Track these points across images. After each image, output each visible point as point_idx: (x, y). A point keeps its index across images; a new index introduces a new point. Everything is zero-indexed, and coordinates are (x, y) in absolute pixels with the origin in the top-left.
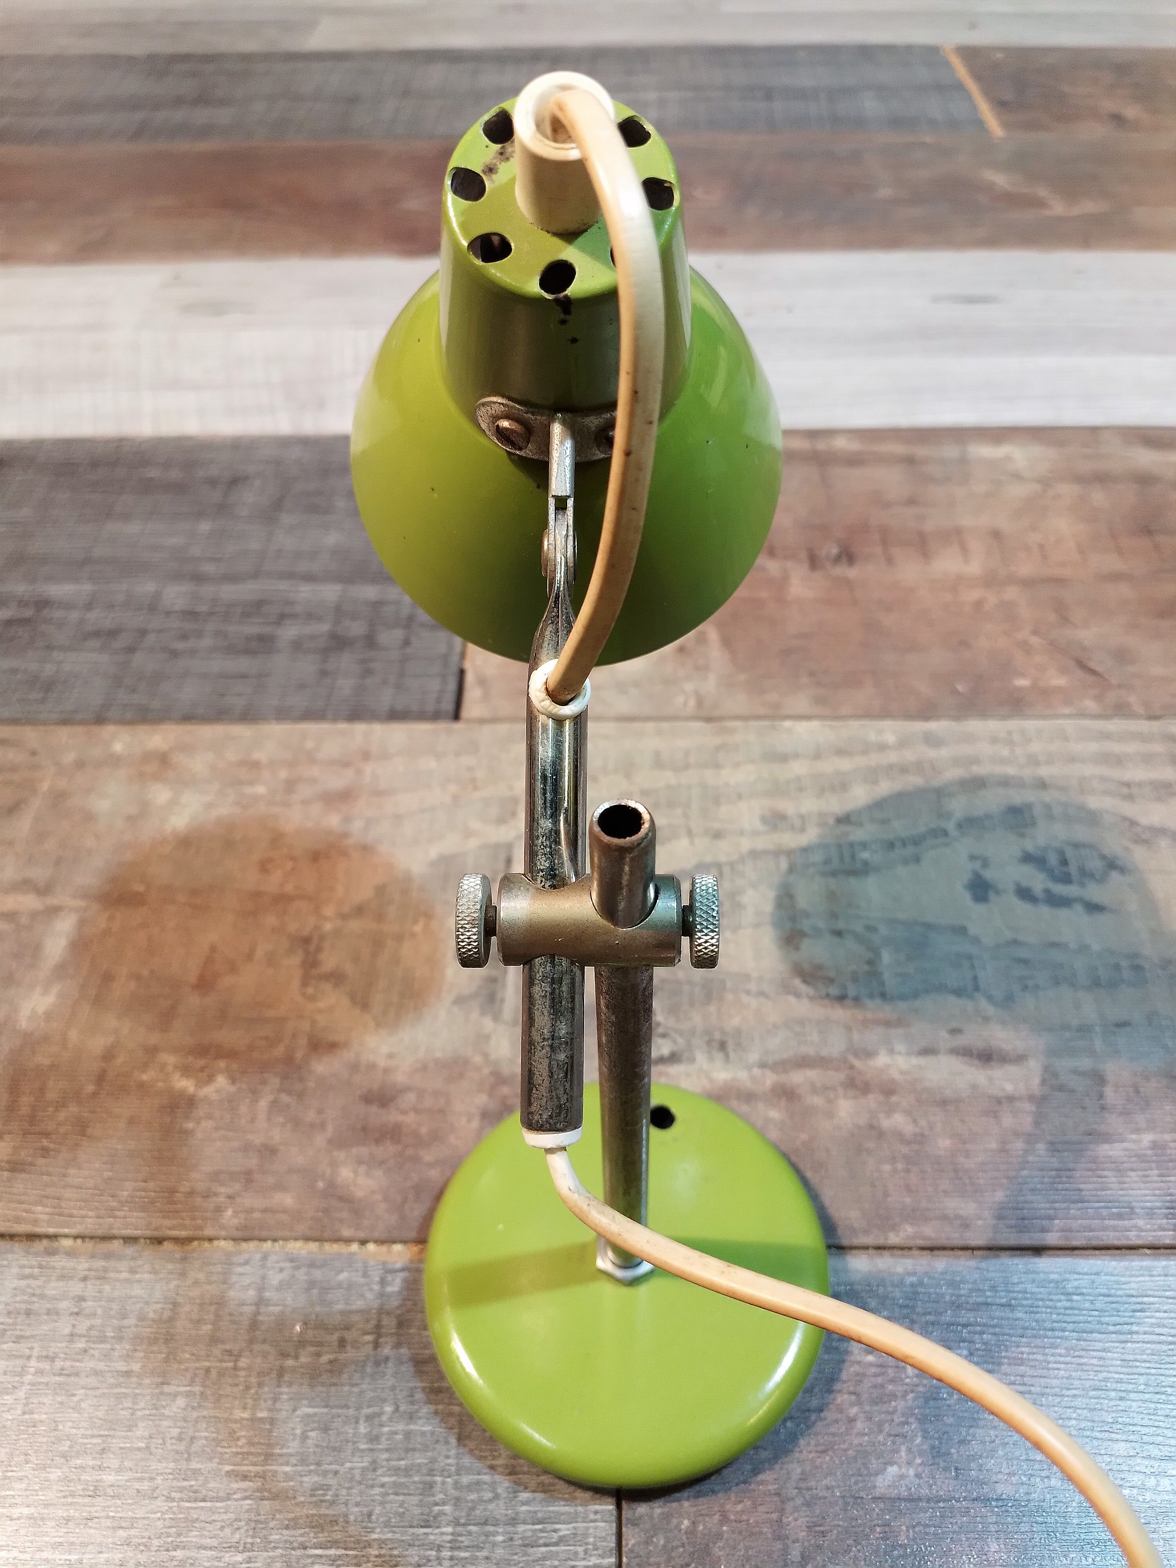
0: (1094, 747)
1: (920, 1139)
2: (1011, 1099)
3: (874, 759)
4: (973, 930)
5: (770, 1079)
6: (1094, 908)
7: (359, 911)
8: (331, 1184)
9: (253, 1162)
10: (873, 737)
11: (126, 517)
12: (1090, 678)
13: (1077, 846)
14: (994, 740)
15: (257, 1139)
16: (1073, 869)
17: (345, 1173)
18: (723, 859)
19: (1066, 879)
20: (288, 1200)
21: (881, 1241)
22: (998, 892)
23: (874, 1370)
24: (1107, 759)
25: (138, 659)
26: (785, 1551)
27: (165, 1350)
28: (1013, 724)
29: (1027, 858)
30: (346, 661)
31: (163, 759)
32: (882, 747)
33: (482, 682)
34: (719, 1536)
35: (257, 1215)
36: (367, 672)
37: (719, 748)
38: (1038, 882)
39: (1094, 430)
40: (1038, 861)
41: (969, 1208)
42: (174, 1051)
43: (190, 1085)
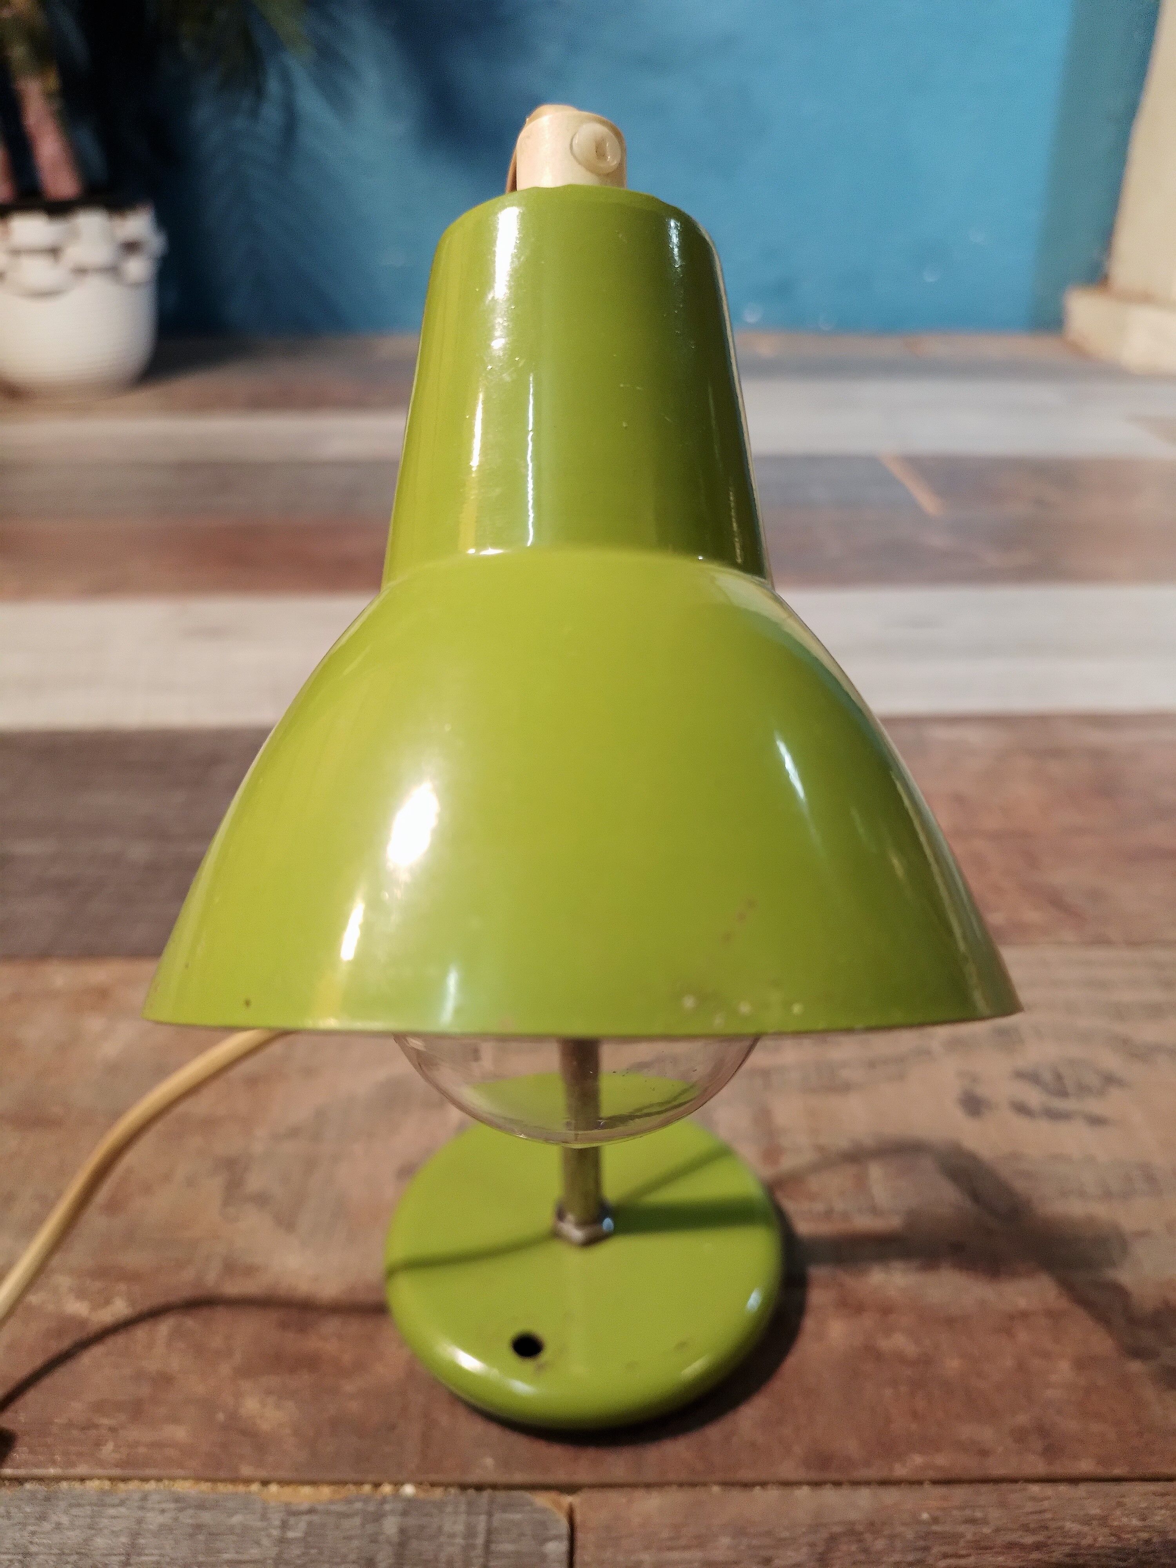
0: (1077, 973)
1: (925, 1360)
2: (1024, 1315)
4: (966, 1143)
6: (1096, 1121)
7: (294, 1132)
8: (233, 1416)
9: (145, 1390)
11: (105, 789)
12: (1064, 914)
13: (1071, 1063)
15: (152, 1365)
16: (1069, 1084)
17: (251, 1405)
19: (1063, 1093)
20: (180, 1433)
21: (884, 1474)
22: (992, 1108)
24: (1092, 983)
25: (93, 904)
29: (1020, 1075)
35: (142, 1450)
38: (1034, 1097)
39: (1043, 717)
40: (1031, 1077)
41: (986, 1434)
42: (72, 1272)
43: (84, 1309)
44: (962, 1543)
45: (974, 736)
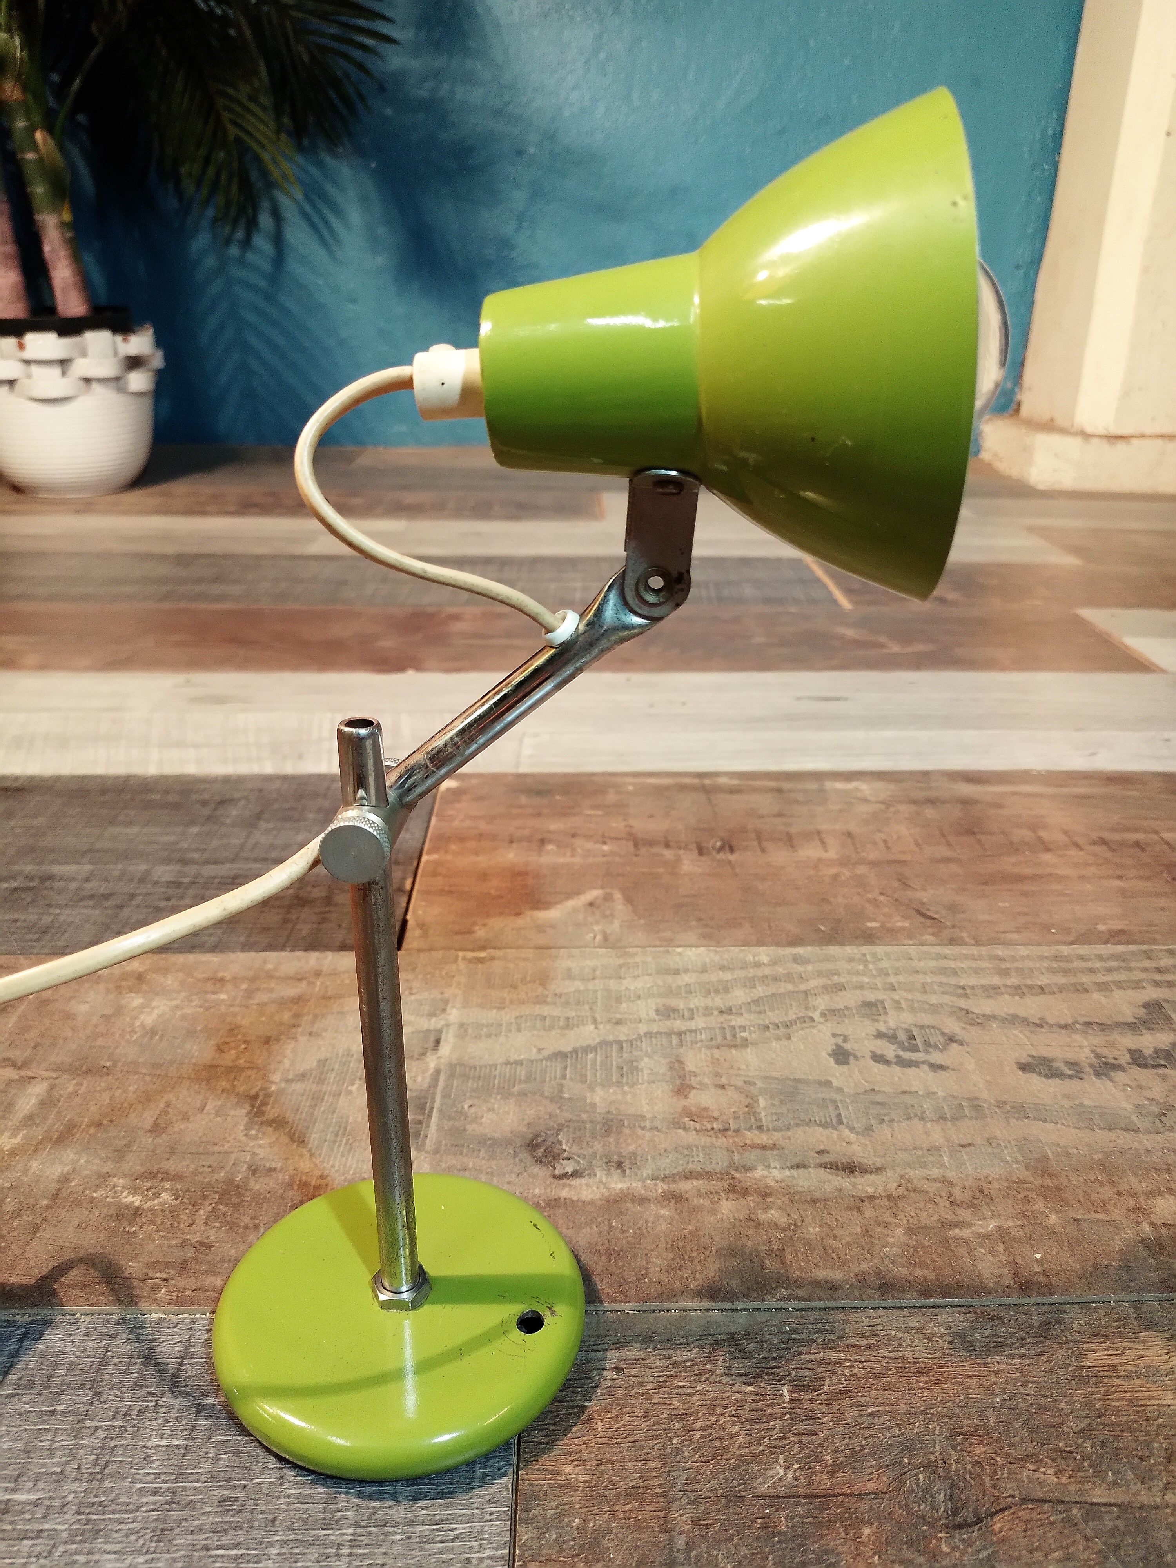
0: (932, 964)
1: (793, 1227)
2: (871, 1198)
3: (751, 972)
4: (835, 1083)
5: (661, 1187)
6: (937, 1067)
7: (303, 1077)
9: (188, 1255)
10: (750, 958)
11: (129, 824)
12: (928, 922)
13: (922, 1027)
14: (851, 960)
15: (195, 1238)
16: (919, 1041)
18: (622, 1038)
19: (915, 1049)
22: (856, 1058)
23: (753, 1397)
24: (943, 971)
25: (126, 912)
26: (671, 1540)
27: (90, 1393)
28: (866, 949)
29: (880, 1035)
30: (307, 913)
31: (140, 977)
32: (758, 965)
33: (421, 925)
34: (609, 1531)
35: (188, 1293)
36: (324, 920)
37: (621, 966)
39: (926, 774)
40: (891, 1038)
42: (125, 1176)
43: (136, 1200)
45: (865, 788)
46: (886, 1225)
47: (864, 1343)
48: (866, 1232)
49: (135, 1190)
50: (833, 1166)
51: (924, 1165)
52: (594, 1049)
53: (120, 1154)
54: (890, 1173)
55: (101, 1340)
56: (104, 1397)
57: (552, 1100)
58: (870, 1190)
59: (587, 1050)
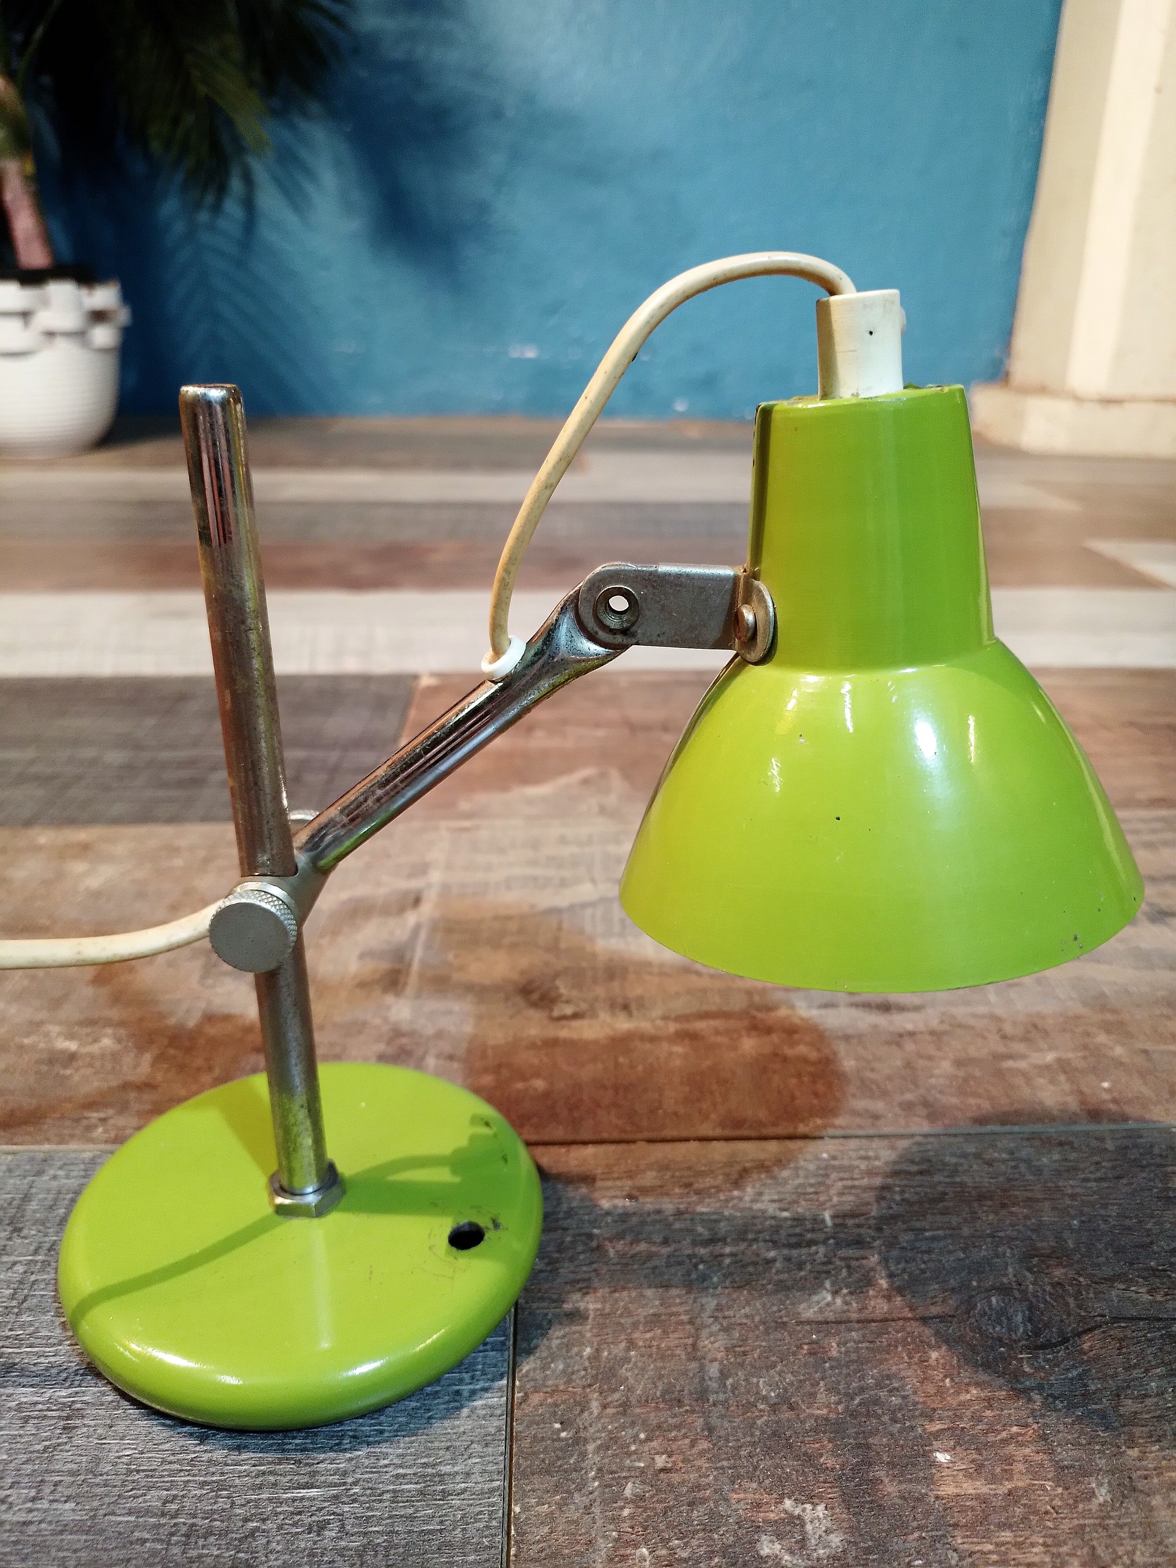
2: (912, 1034)
5: (672, 1027)
11: (78, 716)
15: (138, 1079)
23: (789, 1223)
25: (72, 792)
26: (702, 1368)
27: (9, 1228)
31: (85, 847)
34: (627, 1360)
41: (879, 1106)
42: (60, 1023)
43: (72, 1046)
44: (856, 1171)
46: (930, 1058)
47: (914, 1168)
48: (908, 1065)
49: (71, 1036)
50: (867, 1006)
51: (968, 1003)
52: (592, 904)
53: (56, 1004)
54: (930, 1011)
55: (25, 1177)
56: (25, 1232)
57: (548, 949)
58: (910, 1027)
59: (584, 906)
